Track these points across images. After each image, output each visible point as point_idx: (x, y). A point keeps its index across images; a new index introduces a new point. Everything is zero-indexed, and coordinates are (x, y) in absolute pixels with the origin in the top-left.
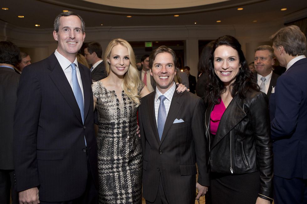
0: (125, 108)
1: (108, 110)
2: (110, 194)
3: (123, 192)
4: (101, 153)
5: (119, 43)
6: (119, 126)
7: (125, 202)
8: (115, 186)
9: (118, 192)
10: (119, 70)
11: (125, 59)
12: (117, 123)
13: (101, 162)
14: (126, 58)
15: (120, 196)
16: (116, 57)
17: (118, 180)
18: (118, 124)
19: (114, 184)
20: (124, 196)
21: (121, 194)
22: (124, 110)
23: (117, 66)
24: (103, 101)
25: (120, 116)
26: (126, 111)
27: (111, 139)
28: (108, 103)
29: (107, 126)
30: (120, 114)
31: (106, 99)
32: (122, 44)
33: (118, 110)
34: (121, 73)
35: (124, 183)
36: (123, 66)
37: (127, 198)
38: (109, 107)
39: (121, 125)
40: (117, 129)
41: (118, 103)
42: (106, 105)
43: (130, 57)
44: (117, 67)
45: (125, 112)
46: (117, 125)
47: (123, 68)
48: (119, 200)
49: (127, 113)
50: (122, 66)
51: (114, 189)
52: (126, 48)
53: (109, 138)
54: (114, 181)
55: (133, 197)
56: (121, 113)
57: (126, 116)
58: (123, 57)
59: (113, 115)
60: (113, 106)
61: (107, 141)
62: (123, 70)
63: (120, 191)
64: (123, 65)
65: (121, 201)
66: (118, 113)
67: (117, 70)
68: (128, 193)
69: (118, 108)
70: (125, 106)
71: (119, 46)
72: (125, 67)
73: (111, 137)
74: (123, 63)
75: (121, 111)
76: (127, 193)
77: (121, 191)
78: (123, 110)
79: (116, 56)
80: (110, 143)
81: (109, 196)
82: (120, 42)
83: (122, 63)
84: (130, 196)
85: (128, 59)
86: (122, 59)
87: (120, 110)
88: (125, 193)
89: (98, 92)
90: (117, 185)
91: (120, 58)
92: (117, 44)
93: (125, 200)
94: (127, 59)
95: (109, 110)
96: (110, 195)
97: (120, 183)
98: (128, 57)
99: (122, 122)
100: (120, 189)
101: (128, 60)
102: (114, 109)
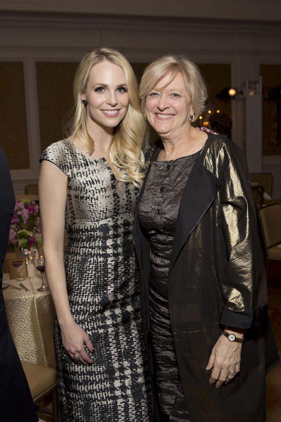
0: (128, 191)
1: (95, 200)
2: (100, 371)
3: (126, 364)
4: (81, 288)
5: (104, 58)
6: (117, 232)
7: (131, 384)
8: (110, 354)
9: (116, 365)
10: (106, 115)
11: (118, 92)
12: (112, 227)
13: (82, 307)
14: (121, 89)
15: (120, 372)
16: (100, 89)
17: (114, 341)
18: (116, 227)
19: (108, 350)
20: (128, 372)
21: (122, 369)
22: (127, 197)
23: (102, 108)
24: (81, 182)
25: (118, 209)
26: (130, 198)
27: (101, 259)
28: (94, 184)
29: (92, 233)
30: (118, 206)
31: (89, 176)
32: (111, 60)
33: (116, 198)
34: (112, 122)
35: (127, 347)
36: (117, 107)
37: (135, 376)
38: (98, 193)
39: (121, 230)
40: (114, 238)
41: (114, 182)
42: (91, 189)
43: (129, 87)
44: (102, 110)
45: (128, 201)
46: (114, 231)
47: (115, 112)
48: (117, 379)
49: (131, 202)
50: (113, 108)
51: (108, 361)
52: (120, 68)
53: (97, 257)
54: (107, 344)
55: (146, 374)
56: (120, 204)
57: (130, 209)
58: (115, 88)
59: (105, 210)
60: (105, 190)
61: (93, 264)
62: (116, 116)
63: (119, 364)
64: (116, 104)
65: (122, 382)
66: (115, 205)
67: (103, 115)
68: (136, 367)
69: (115, 195)
70: (127, 188)
71: (105, 63)
72: (119, 110)
73: (100, 256)
74: (116, 100)
75: (121, 199)
76: (133, 366)
77: (121, 363)
78: (125, 198)
79: (99, 86)
80: (101, 266)
81: (98, 374)
82: (107, 55)
83: (114, 102)
84: (140, 371)
85: (125, 90)
86: (112, 91)
87: (118, 197)
88: (129, 367)
89: (68, 164)
90: (113, 352)
91: (108, 89)
92: (101, 59)
93: (130, 379)
94: (123, 91)
95: (97, 199)
96: (100, 373)
97: (119, 348)
98: (125, 87)
99: (122, 223)
100: (119, 360)
101: (126, 94)
102: (108, 197)
